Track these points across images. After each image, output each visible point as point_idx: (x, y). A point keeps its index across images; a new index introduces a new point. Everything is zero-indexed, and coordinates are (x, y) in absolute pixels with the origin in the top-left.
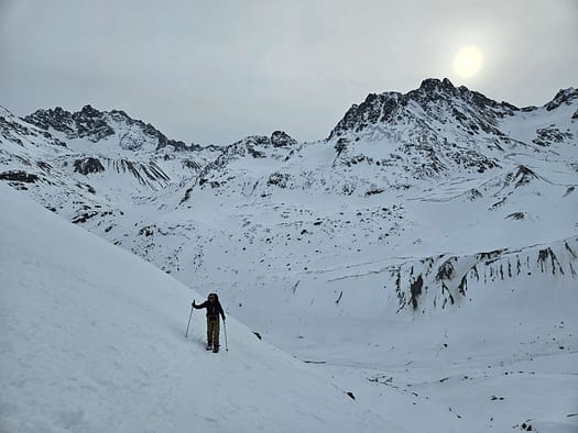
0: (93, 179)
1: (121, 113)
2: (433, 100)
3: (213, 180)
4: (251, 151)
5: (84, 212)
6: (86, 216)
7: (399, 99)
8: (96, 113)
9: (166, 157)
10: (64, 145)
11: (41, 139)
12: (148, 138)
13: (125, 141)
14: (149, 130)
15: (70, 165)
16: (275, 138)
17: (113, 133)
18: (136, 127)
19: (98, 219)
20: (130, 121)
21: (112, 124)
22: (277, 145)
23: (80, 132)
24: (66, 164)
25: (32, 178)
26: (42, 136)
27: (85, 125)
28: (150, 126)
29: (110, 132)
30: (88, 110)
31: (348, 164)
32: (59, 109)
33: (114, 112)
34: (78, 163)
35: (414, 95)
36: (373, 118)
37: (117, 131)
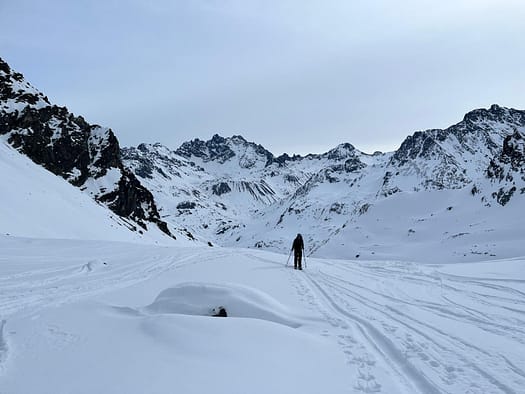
0: (224, 198)
1: (240, 137)
2: (471, 131)
3: (297, 208)
4: (328, 178)
5: (222, 226)
6: (224, 229)
7: (438, 135)
8: (222, 140)
9: (273, 174)
10: (203, 170)
11: (189, 168)
12: (259, 157)
13: (243, 162)
14: (260, 150)
15: (210, 189)
16: (348, 165)
17: (234, 155)
18: (250, 148)
19: (231, 231)
20: (246, 144)
21: (233, 147)
22: (348, 171)
23: (212, 156)
24: (207, 189)
25: (193, 206)
26: (189, 166)
27: (214, 150)
28: (260, 147)
29: (232, 154)
30: (217, 139)
31: (386, 195)
32: (197, 140)
33: (234, 137)
34: (214, 187)
35: (454, 129)
36: (413, 154)
37: (237, 153)
